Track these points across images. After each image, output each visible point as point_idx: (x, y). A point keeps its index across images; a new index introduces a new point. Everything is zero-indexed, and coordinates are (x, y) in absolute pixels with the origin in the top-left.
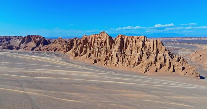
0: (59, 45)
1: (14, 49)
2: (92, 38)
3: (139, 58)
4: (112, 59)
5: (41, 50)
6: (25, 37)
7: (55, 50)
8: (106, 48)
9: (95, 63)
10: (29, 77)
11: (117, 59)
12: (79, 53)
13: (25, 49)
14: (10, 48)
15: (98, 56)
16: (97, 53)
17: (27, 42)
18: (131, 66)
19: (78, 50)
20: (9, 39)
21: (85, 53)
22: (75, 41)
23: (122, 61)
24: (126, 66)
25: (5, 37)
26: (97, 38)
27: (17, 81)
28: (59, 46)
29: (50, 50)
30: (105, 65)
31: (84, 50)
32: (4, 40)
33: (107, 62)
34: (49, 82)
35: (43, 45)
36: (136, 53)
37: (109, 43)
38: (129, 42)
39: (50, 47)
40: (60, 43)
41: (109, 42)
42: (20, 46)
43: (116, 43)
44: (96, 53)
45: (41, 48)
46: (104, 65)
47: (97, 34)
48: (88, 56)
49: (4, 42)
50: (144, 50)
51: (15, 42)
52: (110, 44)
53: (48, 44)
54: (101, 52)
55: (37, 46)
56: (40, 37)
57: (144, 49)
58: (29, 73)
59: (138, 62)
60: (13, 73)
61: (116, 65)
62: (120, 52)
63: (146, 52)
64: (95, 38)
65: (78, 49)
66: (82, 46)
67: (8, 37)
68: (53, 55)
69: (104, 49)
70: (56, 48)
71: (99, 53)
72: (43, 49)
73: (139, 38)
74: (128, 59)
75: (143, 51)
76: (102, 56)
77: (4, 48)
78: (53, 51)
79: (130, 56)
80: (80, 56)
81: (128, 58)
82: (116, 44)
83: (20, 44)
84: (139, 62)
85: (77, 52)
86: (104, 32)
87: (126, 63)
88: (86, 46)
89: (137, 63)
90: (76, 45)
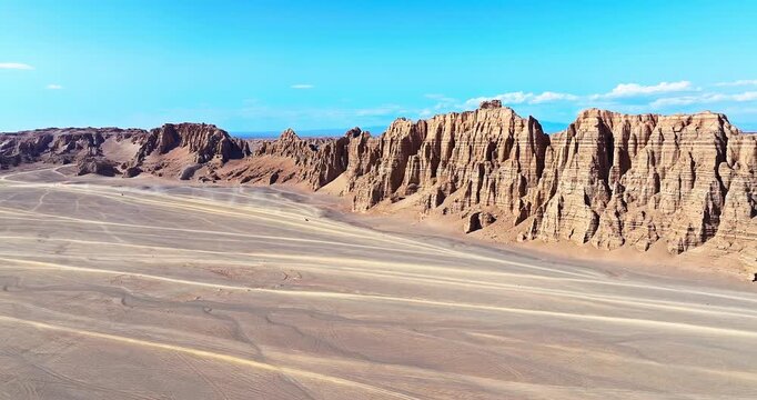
0: (284, 158)
1: (118, 173)
2: (440, 130)
3: (707, 208)
4: (560, 214)
5: (217, 178)
6: (156, 131)
7: (274, 179)
8: (519, 166)
9: (472, 229)
10: (245, 289)
11: (591, 215)
12: (387, 188)
13: (160, 175)
14: (107, 170)
15: (478, 200)
16: (474, 189)
17: (165, 150)
18: (670, 247)
19: (384, 177)
20: (96, 138)
21: (414, 189)
22: (355, 142)
23: (616, 226)
24: (645, 245)
25: (83, 132)
26: (467, 130)
27: (203, 306)
28: (288, 163)
29: (252, 178)
30: (525, 238)
31: (407, 179)
32: (80, 142)
33: (535, 227)
34: (349, 316)
35: (225, 161)
36: (685, 189)
37: (533, 147)
38: (635, 139)
39: (251, 168)
40: (289, 152)
41: (532, 143)
42: (140, 163)
43: (577, 144)
44: (470, 188)
45: (219, 172)
46: (520, 239)
47: (460, 112)
48: (434, 203)
49: (80, 148)
50: (732, 175)
51: (118, 148)
52: (533, 152)
53: (241, 157)
54: (493, 185)
55: (202, 161)
56: (212, 132)
57: (728, 171)
58: (233, 268)
59: (704, 230)
60: (165, 270)
61: (586, 240)
62: (599, 184)
63: (742, 182)
64: (453, 129)
65: (381, 173)
66: (397, 161)
67: (94, 133)
68: (276, 195)
69: (507, 174)
70: (275, 171)
71: (485, 190)
72: (225, 173)
73: (688, 123)
74: (644, 214)
75: (725, 180)
76: (503, 199)
77: (84, 172)
78: (265, 181)
79: (651, 203)
80: (393, 201)
81: (643, 208)
82: (576, 151)
83: (141, 156)
84: (708, 227)
85: (382, 184)
86: (497, 104)
87: (637, 233)
88: (417, 160)
89: (698, 233)
90: (360, 156)
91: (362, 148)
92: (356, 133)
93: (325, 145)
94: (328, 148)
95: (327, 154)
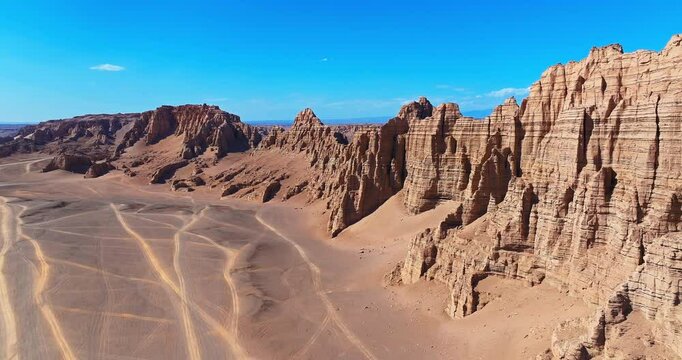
5: (201, 183)
6: (148, 115)
7: (271, 193)
13: (135, 174)
17: (154, 140)
20: (113, 124)
28: (300, 163)
29: (242, 187)
32: (91, 129)
35: (221, 155)
39: (249, 168)
40: (304, 145)
42: (117, 157)
45: (207, 173)
53: (244, 148)
55: (190, 156)
70: (278, 176)
72: (213, 175)
77: (51, 168)
83: (121, 148)
90: (436, 160)
91: (439, 143)
92: (424, 110)
93: (358, 134)
94: (365, 139)
95: (363, 153)
